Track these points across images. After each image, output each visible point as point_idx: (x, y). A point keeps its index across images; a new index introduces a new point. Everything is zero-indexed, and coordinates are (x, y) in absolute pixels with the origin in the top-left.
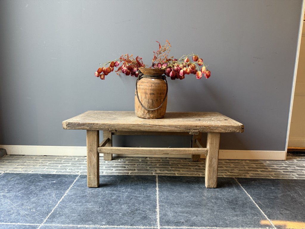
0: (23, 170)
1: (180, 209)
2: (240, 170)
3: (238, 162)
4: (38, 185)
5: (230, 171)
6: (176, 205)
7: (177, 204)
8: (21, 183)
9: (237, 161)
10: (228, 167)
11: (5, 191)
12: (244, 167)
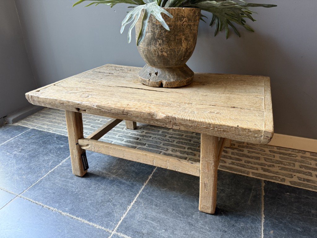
0: (47, 127)
1: (154, 214)
2: (283, 169)
3: (290, 154)
4: (46, 148)
5: (266, 167)
6: (154, 206)
7: (156, 205)
8: (36, 142)
9: (289, 152)
10: (269, 159)
11: (19, 149)
12: (294, 164)
